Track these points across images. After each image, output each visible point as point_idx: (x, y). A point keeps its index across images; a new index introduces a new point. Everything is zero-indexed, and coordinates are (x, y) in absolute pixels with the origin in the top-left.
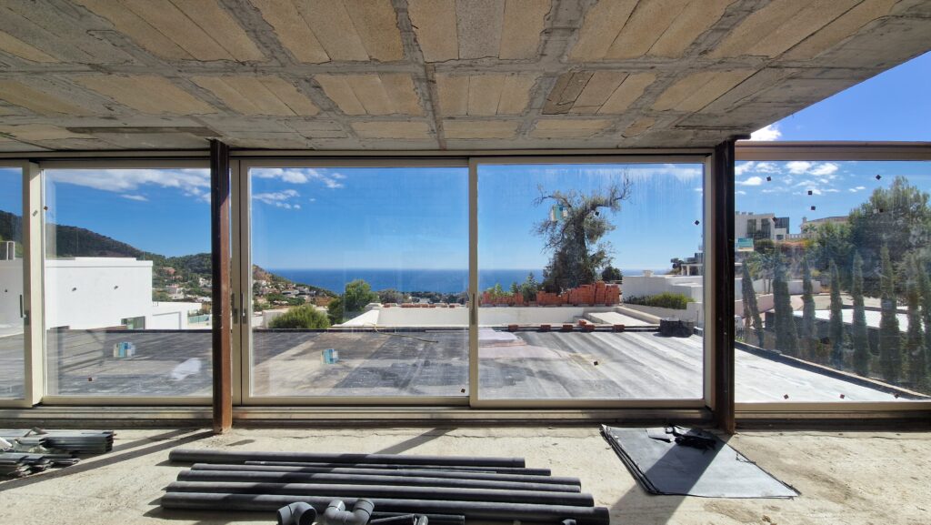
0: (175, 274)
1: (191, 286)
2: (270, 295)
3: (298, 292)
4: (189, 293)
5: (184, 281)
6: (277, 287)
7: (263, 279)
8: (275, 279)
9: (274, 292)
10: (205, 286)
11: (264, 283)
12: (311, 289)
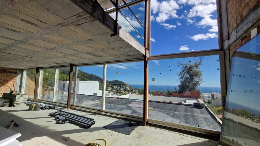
0: (110, 85)
1: (112, 87)
2: (129, 91)
3: (135, 90)
4: (112, 89)
5: (111, 86)
6: (130, 89)
7: (127, 87)
8: (130, 87)
9: (129, 90)
10: (115, 88)
11: (127, 88)
12: (138, 90)
